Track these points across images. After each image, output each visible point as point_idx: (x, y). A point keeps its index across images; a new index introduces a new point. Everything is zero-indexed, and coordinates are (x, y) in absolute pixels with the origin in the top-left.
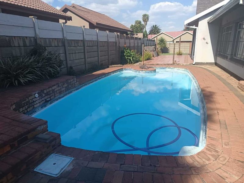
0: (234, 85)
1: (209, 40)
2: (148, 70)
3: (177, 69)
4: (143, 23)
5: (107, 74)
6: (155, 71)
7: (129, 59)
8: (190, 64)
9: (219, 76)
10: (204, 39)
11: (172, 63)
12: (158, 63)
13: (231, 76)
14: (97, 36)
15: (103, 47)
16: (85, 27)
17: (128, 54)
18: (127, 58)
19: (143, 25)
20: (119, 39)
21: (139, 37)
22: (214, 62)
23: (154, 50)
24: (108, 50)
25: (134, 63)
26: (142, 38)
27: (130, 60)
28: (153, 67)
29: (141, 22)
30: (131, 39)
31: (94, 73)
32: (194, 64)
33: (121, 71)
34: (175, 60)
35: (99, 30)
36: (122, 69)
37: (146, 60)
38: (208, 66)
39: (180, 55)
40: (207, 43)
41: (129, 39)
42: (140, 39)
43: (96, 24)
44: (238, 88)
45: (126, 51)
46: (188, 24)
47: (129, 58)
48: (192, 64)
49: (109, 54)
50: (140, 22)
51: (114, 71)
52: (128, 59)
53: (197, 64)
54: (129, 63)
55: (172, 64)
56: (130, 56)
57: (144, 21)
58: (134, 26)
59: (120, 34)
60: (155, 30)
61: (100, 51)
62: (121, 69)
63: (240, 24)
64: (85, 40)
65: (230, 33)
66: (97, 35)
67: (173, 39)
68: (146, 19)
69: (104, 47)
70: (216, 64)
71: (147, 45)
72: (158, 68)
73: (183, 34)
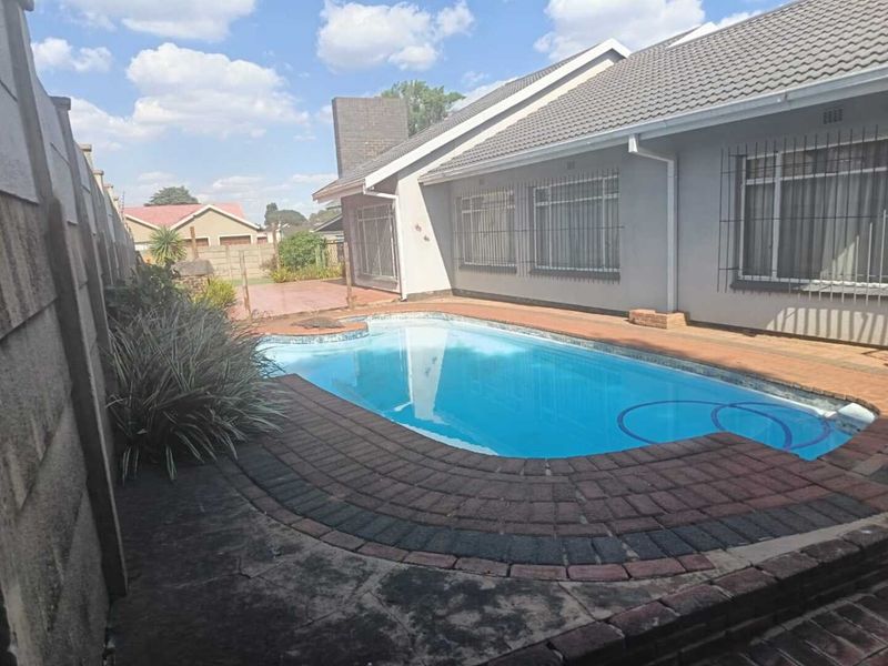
1: (429, 230)
6: (367, 330)
10: (418, 228)
22: (450, 287)
32: (405, 301)
40: (426, 239)
48: (400, 299)
55: (347, 307)
70: (455, 292)
73: (196, 214)
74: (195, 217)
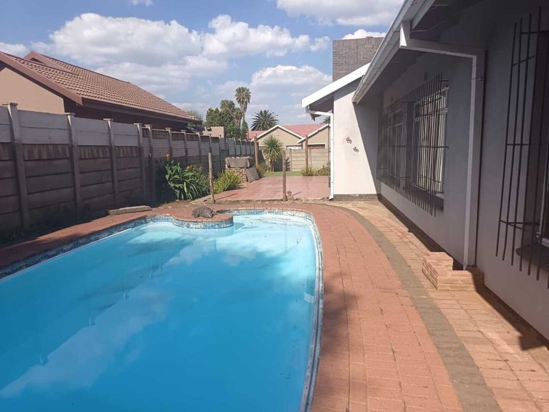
0: (413, 266)
1: (359, 142)
2: (210, 220)
3: (289, 213)
4: (237, 106)
5: (84, 237)
6: (231, 221)
7: (179, 188)
8: (323, 199)
9: (381, 234)
10: (348, 140)
11: (282, 198)
12: (251, 198)
13: (409, 231)
14: (67, 131)
15: (92, 160)
16: (18, 108)
17: (177, 176)
18: (172, 185)
19: (239, 109)
20: (150, 140)
21: (212, 136)
22: (375, 193)
23: (249, 165)
24: (112, 166)
25: (194, 199)
26: (223, 136)
27: (182, 190)
28: (232, 209)
29: (233, 104)
30: (188, 141)
31: (42, 238)
32: (331, 200)
33: (142, 223)
34: (287, 190)
35: (75, 116)
36: (144, 218)
37: (224, 191)
38: (362, 203)
39: (309, 175)
40: (356, 149)
41: (184, 140)
42: (216, 139)
43: (83, 102)
44: (422, 274)
45: (172, 170)
46: (310, 105)
47: (177, 186)
48: (328, 198)
49: (115, 178)
50: (231, 105)
51: (111, 227)
52: (176, 188)
53: (338, 198)
54: (180, 199)
55: (282, 200)
56: (180, 182)
57: (239, 101)
58: (216, 112)
59: (152, 127)
60: (265, 121)
61: (81, 173)
62: (141, 218)
63: (418, 106)
64: (16, 142)
65: (400, 127)
66: (70, 130)
67: (301, 140)
68: (244, 99)
69: (98, 160)
70: (380, 198)
71: (238, 153)
72: (243, 211)
73: (320, 129)
74: (319, 131)
